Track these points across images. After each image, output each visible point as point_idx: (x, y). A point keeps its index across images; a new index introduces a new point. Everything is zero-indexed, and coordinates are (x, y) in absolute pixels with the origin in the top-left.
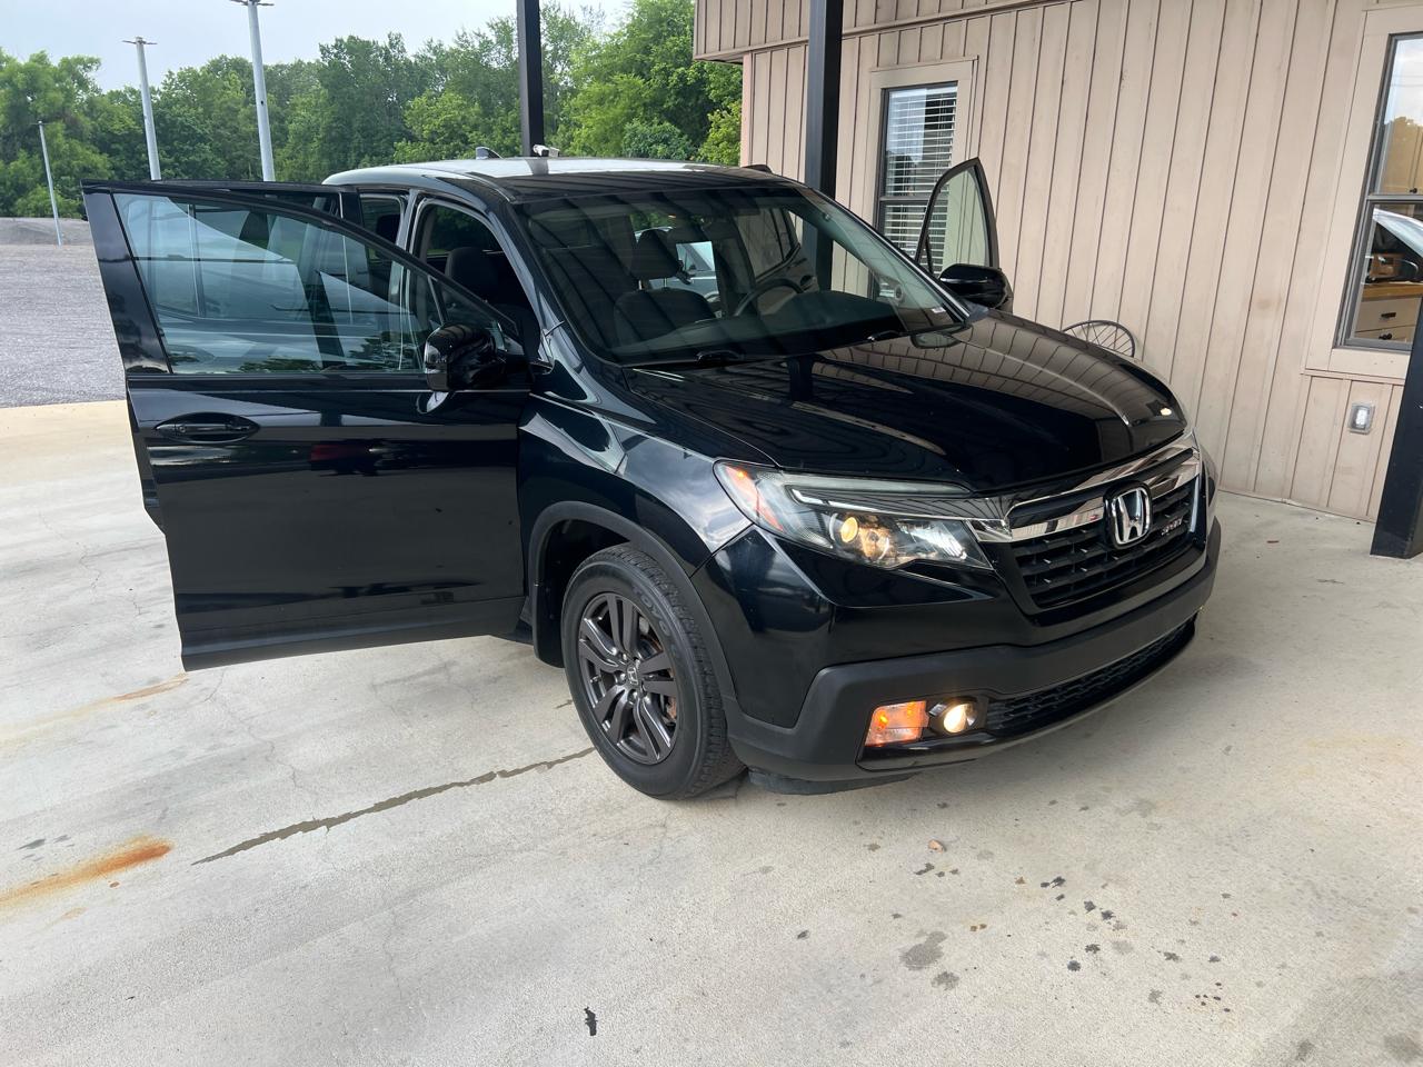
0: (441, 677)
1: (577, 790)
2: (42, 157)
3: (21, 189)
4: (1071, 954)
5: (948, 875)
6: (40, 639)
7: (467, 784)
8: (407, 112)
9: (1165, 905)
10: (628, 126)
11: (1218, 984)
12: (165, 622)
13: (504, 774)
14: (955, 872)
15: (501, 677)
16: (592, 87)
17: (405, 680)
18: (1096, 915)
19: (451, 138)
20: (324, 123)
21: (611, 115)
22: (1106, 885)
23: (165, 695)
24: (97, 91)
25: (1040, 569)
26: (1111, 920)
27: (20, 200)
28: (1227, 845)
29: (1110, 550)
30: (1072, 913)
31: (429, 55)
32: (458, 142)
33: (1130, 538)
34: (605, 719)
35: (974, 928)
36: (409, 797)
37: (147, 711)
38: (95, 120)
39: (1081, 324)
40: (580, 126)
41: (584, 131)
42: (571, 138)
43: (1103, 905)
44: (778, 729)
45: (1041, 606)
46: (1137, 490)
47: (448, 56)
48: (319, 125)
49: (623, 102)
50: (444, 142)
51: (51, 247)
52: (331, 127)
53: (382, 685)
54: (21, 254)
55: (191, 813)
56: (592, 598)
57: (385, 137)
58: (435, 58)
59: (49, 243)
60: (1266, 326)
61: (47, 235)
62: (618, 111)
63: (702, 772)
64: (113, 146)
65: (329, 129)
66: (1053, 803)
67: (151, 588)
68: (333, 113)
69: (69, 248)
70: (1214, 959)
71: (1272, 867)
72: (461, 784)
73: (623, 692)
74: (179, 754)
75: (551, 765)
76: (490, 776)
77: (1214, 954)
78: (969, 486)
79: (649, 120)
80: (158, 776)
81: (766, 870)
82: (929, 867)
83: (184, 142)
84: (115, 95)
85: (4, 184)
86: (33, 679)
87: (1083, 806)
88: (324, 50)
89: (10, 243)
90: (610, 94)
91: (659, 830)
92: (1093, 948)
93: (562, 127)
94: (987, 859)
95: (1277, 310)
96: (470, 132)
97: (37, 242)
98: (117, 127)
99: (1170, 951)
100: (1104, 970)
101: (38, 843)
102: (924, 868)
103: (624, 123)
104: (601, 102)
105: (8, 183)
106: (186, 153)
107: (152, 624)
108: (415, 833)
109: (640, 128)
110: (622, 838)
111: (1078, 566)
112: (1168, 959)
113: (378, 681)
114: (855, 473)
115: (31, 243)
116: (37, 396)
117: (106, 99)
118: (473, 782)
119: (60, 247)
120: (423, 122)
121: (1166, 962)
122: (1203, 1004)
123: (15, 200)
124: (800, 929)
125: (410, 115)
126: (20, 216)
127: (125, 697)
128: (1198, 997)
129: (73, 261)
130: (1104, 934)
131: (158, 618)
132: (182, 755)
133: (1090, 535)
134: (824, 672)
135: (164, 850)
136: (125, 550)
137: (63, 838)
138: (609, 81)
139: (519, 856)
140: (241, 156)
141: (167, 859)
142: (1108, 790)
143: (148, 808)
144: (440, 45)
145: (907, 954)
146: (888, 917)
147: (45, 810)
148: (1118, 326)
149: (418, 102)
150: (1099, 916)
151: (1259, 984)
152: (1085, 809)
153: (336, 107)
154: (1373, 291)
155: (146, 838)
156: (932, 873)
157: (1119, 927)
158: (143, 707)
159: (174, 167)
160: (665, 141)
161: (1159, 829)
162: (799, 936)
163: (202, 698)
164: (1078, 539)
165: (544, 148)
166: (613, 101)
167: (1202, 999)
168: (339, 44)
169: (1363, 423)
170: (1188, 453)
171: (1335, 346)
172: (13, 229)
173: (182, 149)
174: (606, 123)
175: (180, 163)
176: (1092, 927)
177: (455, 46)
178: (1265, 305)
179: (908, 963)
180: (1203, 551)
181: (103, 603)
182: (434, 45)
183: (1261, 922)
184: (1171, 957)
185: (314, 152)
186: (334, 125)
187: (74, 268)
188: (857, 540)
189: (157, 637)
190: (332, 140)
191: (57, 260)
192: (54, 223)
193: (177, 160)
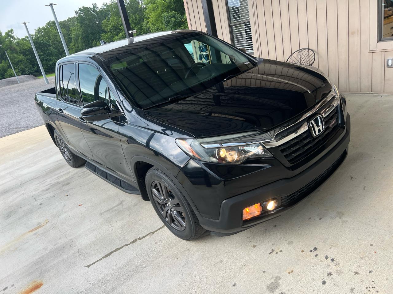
0: (120, 206)
1: (162, 241)
2: (8, 61)
3: (5, 71)
4: (323, 278)
5: (279, 253)
6: (8, 216)
7: (129, 244)
8: (102, 25)
9: (351, 252)
10: (163, 15)
11: (373, 282)
12: (42, 202)
13: (140, 239)
14: (281, 251)
15: (138, 203)
16: (151, 6)
17: (110, 210)
18: (329, 260)
19: (116, 30)
20: (80, 33)
21: (157, 13)
22: (331, 248)
23: (42, 228)
24: (18, 39)
25: (290, 151)
26: (334, 262)
27: (5, 74)
28: (369, 225)
29: (312, 138)
30: (321, 261)
31: (104, 7)
32: (118, 30)
33: (319, 132)
34: (166, 217)
35: (289, 273)
36: (112, 252)
37: (37, 235)
38: (20, 47)
39: (297, 51)
40: (150, 18)
41: (151, 19)
42: (148, 22)
43: (331, 256)
44: (214, 220)
45: (291, 163)
46: (318, 116)
47: (109, 6)
48: (79, 34)
49: (160, 9)
50: (114, 31)
51: (17, 85)
52: (83, 34)
53: (103, 213)
54: (9, 89)
55: (49, 270)
56: (152, 183)
57: (98, 33)
58: (106, 8)
59: (16, 84)
60: (355, 39)
61: (15, 82)
62: (159, 11)
63: (196, 233)
64: (27, 53)
65: (82, 35)
66: (310, 218)
67: (39, 191)
68: (82, 30)
69: (22, 84)
70: (370, 272)
71: (385, 231)
72: (127, 245)
73: (168, 210)
74: (45, 249)
75: (153, 233)
76: (135, 241)
77: (371, 270)
78: (260, 130)
79: (168, 12)
80: (39, 258)
81: (221, 261)
82: (273, 251)
83: (45, 48)
84: (23, 39)
85: (1, 70)
86: (6, 229)
87: (320, 218)
88: (76, 12)
89: (6, 86)
90: (156, 7)
91: (187, 252)
92: (330, 274)
93: (145, 19)
94: (291, 244)
95: (358, 34)
96: (120, 27)
97: (13, 84)
98: (26, 47)
99: (355, 271)
100: (334, 283)
101: (6, 288)
102: (271, 251)
103: (161, 14)
104: (154, 10)
105: (2, 70)
106: (46, 50)
107: (39, 204)
108: (114, 266)
109: (166, 15)
110: (176, 257)
111: (303, 147)
112: (355, 274)
113: (102, 211)
114: (221, 134)
115: (12, 85)
116: (15, 131)
117: (21, 41)
118: (130, 243)
119: (19, 84)
120: (107, 27)
121: (355, 276)
122: (369, 291)
123: (4, 74)
124: (233, 283)
125: (103, 25)
126: (6, 78)
127: (31, 231)
128: (367, 288)
129: (23, 87)
130: (333, 269)
131: (40, 201)
132: (47, 249)
133: (304, 136)
134: (224, 201)
135: (41, 285)
136: (32, 180)
137: (13, 285)
138: (155, 3)
139: (145, 269)
140: (61, 48)
141: (42, 288)
142: (327, 210)
143: (37, 270)
144: (107, 4)
145: (269, 287)
146: (261, 273)
147: (8, 276)
148: (309, 49)
149: (104, 22)
150: (330, 261)
151: (387, 279)
152: (320, 219)
153: (83, 28)
154: (387, 21)
155: (36, 281)
156: (274, 253)
157: (337, 264)
158: (36, 234)
159: (44, 55)
160: (174, 17)
161: (346, 222)
162: (233, 286)
163: (53, 227)
164: (301, 138)
165: (132, 31)
166: (157, 9)
167: (368, 288)
168: (80, 10)
169: (391, 64)
170: (334, 97)
171: (378, 42)
172: (6, 82)
173: (45, 50)
174: (157, 16)
175: (45, 54)
176: (328, 266)
177: (110, 3)
178: (353, 33)
179: (269, 290)
180: (344, 128)
181: (26, 199)
182: (105, 4)
183: (384, 254)
184: (356, 273)
185: (80, 42)
186: (83, 33)
187: (23, 90)
188: (226, 157)
189: (40, 208)
190: (84, 38)
191: (18, 88)
192: (16, 78)
193: (44, 53)
